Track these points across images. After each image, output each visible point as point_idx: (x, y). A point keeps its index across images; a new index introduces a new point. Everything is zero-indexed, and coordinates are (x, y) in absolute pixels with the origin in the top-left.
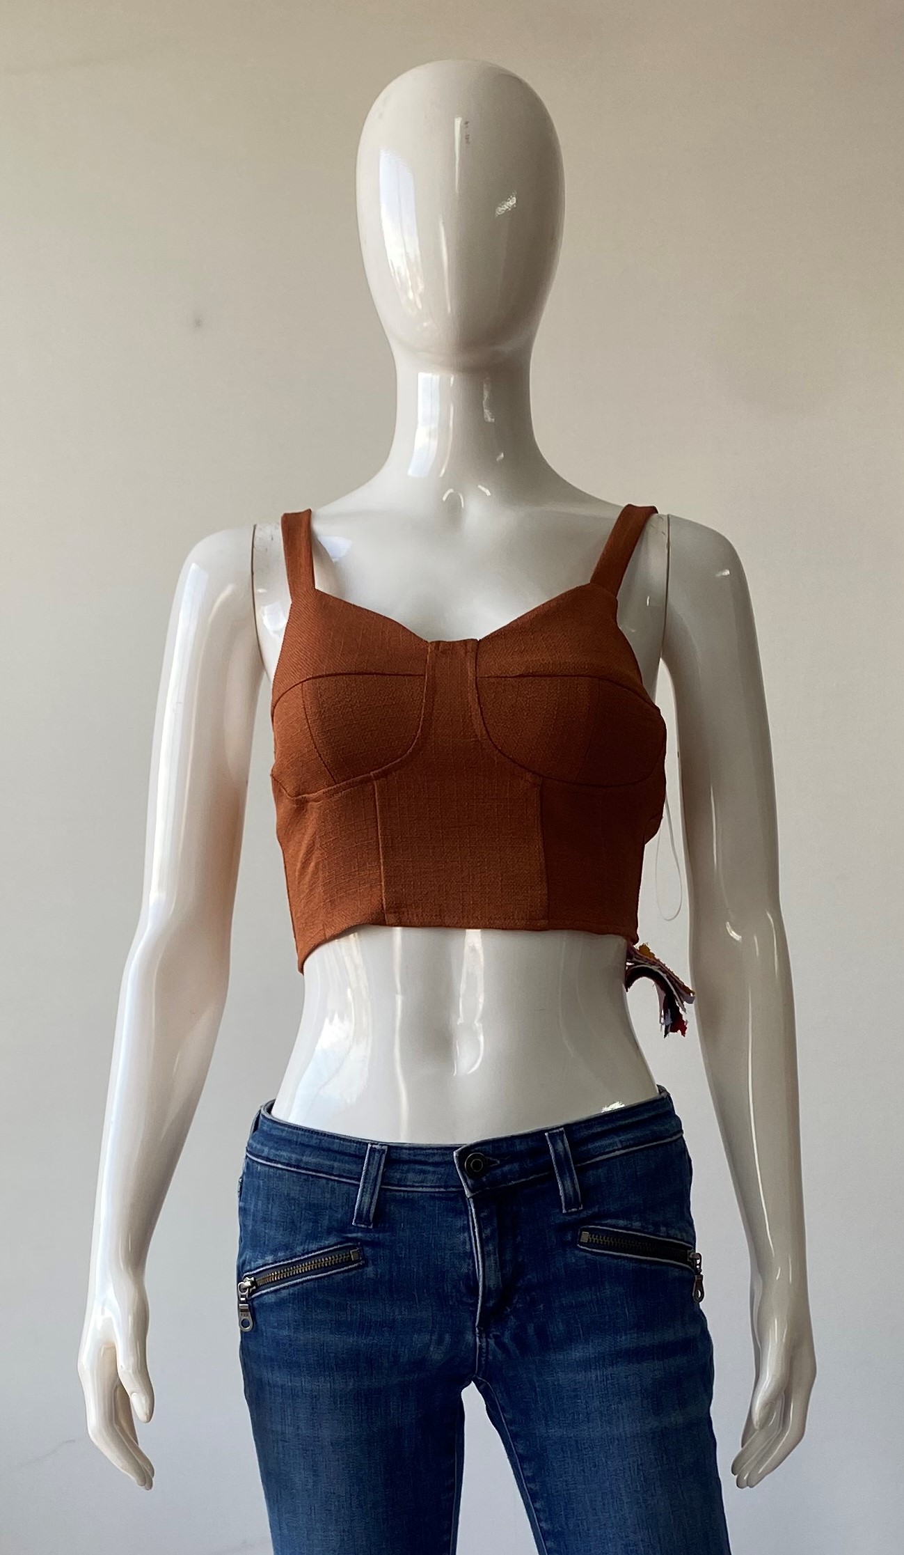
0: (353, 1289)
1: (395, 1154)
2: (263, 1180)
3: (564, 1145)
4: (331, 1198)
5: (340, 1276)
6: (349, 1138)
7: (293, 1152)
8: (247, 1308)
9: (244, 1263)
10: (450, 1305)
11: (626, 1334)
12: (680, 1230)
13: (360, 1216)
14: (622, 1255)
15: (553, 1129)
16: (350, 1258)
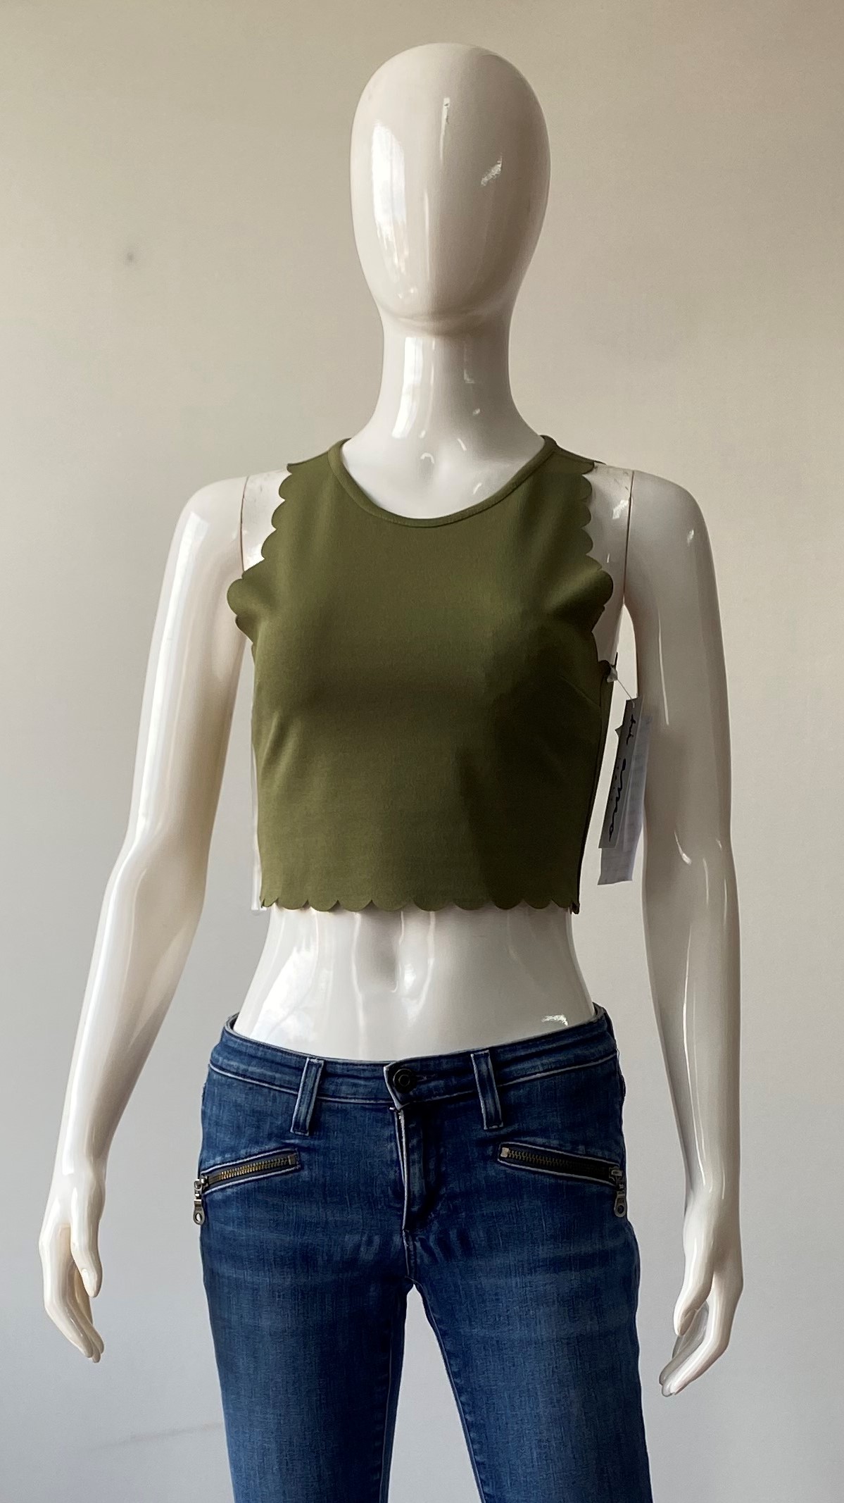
3: (488, 1066)
4: (272, 1106)
5: (278, 1179)
6: (289, 1052)
8: (201, 1203)
10: (378, 1209)
11: (543, 1245)
13: (297, 1125)
14: (540, 1170)
15: (478, 1051)
16: (288, 1162)
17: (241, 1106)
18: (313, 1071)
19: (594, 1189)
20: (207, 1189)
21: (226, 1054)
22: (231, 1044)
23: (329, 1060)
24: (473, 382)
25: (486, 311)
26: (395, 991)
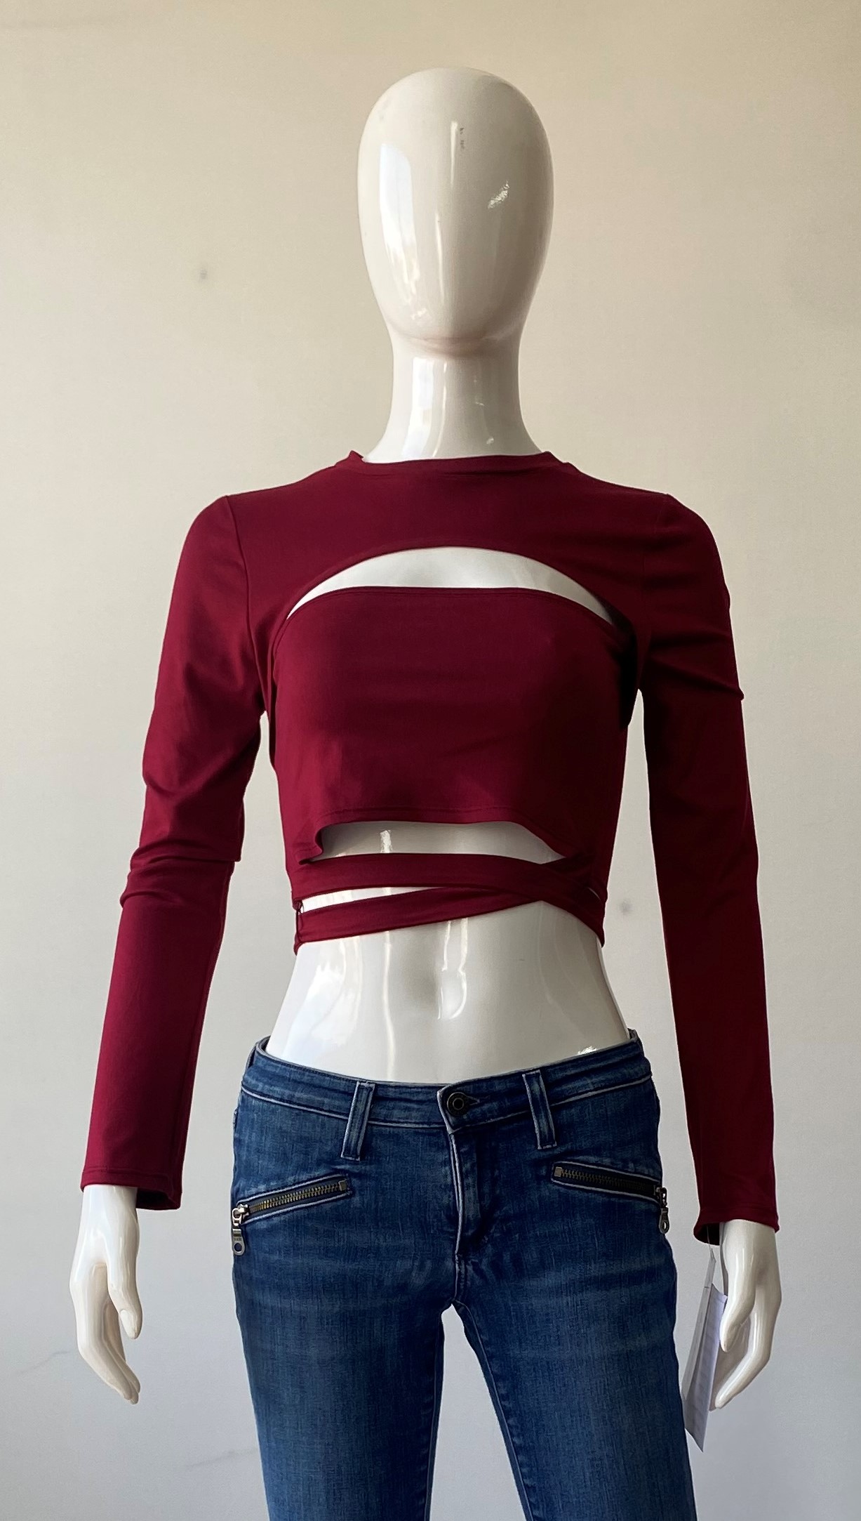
0: (340, 1217)
1: (381, 1092)
2: (257, 1113)
3: (540, 1086)
4: (321, 1132)
5: (328, 1206)
6: (339, 1076)
7: (286, 1088)
8: (240, 1233)
9: (238, 1191)
10: (431, 1234)
11: (595, 1263)
12: (647, 1167)
13: (348, 1149)
14: (593, 1189)
15: (530, 1071)
16: (338, 1188)
17: (285, 1132)
18: (364, 1095)
19: (643, 1206)
20: (247, 1218)
21: (260, 1078)
22: (269, 1069)
23: (381, 1083)
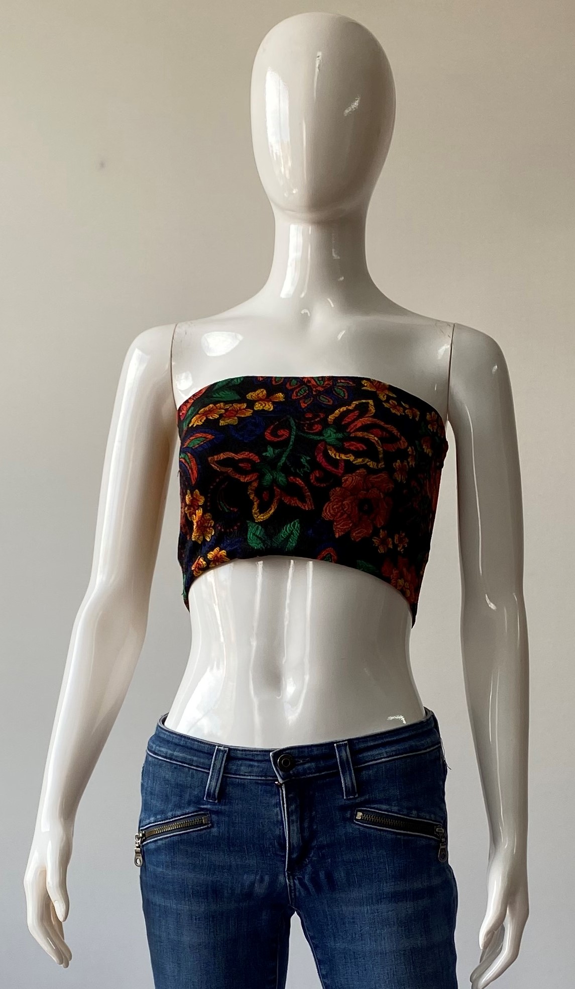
0: (205, 843)
1: (232, 753)
2: (152, 766)
3: (346, 753)
4: (190, 781)
5: (195, 834)
6: (204, 741)
7: (171, 749)
8: (140, 851)
10: (269, 856)
11: (386, 882)
13: (209, 795)
14: (384, 828)
15: (340, 742)
16: (202, 821)
17: (168, 780)
18: (220, 755)
19: (424, 842)
20: (144, 841)
21: (158, 743)
22: (162, 735)
23: (232, 747)
24: (339, 258)
25: (347, 206)
26: (280, 697)
